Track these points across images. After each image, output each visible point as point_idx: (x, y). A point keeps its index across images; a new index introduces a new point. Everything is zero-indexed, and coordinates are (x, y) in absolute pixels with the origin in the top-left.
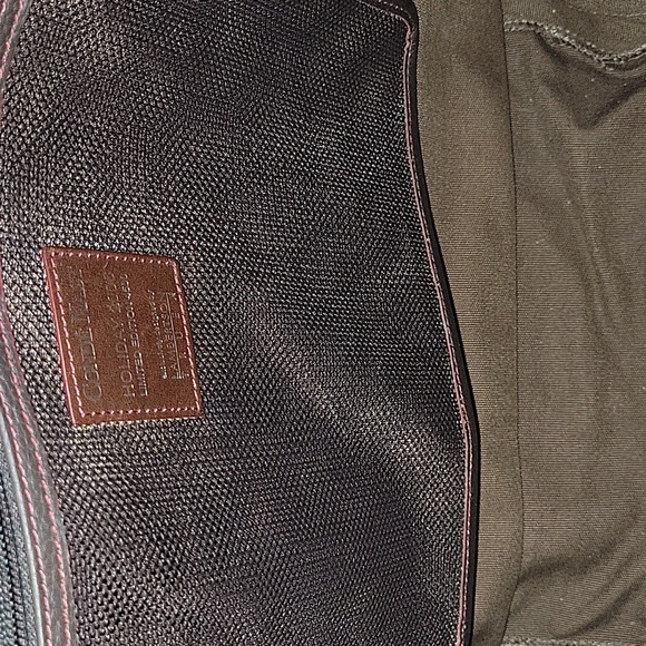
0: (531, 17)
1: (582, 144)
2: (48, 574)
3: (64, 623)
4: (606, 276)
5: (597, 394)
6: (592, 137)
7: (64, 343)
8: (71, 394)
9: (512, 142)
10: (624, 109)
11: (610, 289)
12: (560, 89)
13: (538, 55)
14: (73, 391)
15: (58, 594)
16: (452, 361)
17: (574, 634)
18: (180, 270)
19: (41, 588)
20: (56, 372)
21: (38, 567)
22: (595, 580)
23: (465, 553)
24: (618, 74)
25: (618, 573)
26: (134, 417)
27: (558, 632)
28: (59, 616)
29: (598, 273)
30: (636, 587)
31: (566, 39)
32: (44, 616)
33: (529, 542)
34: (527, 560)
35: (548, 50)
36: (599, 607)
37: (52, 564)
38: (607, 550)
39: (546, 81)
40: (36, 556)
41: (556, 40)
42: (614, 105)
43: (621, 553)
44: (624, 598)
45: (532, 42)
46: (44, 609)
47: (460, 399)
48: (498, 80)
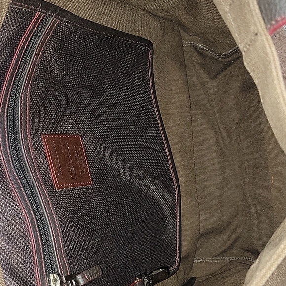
0: (192, 41)
1: (212, 84)
2: (55, 234)
3: (61, 249)
4: (223, 130)
5: (222, 171)
6: (215, 82)
7: (51, 164)
8: (55, 180)
9: (188, 85)
10: (226, 72)
11: (224, 134)
12: (203, 66)
13: (195, 54)
14: (55, 179)
15: (59, 240)
16: (170, 163)
17: (219, 255)
18: (82, 139)
19: (54, 238)
20: (49, 173)
21: (52, 232)
22: (225, 236)
23: (178, 227)
24: (223, 60)
25: (232, 233)
26: (73, 186)
27: (213, 255)
28: (59, 246)
29: (220, 129)
30: (239, 237)
31: (204, 48)
32: (55, 246)
33: (202, 224)
34: (201, 230)
35: (198, 52)
36: (227, 245)
37: (56, 231)
38: (229, 225)
39: (198, 63)
40: (51, 229)
41: (201, 48)
42: (222, 71)
43: (233, 225)
44: (235, 241)
45: (193, 49)
46: (55, 245)
47: (173, 176)
48: (182, 64)
